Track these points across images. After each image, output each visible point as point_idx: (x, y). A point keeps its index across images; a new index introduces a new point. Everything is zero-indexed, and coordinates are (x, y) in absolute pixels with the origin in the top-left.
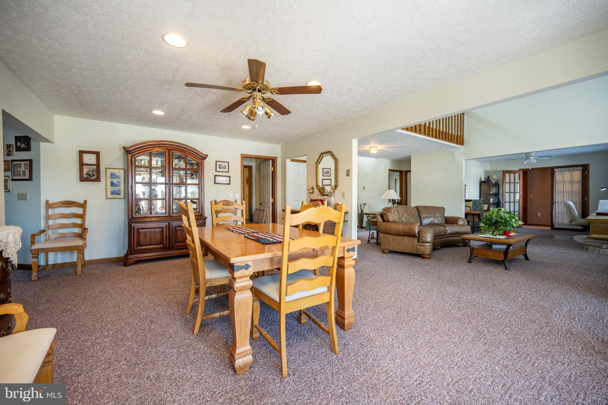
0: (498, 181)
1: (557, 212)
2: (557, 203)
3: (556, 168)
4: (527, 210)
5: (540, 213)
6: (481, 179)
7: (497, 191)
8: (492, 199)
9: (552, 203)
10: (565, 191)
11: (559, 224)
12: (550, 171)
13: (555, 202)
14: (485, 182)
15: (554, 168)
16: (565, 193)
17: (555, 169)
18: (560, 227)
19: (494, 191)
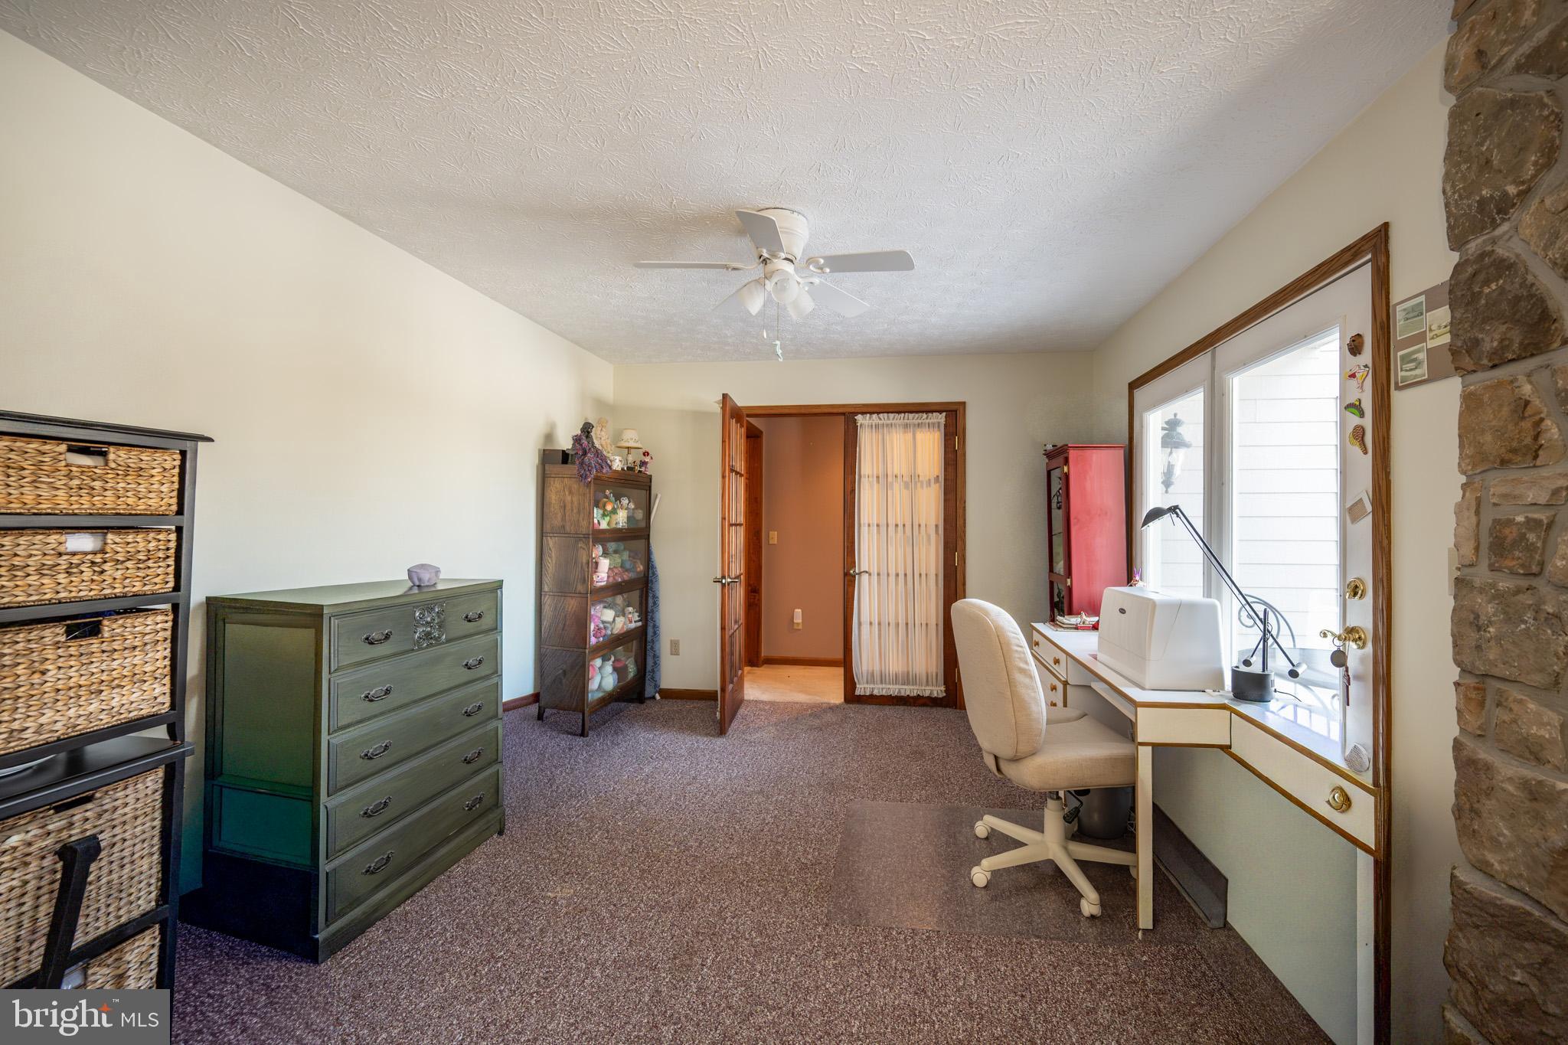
0: (643, 464)
1: (865, 618)
2: (865, 577)
3: (863, 413)
4: (760, 600)
5: (800, 610)
6: (549, 437)
7: (640, 515)
8: (605, 564)
9: (849, 580)
10: (891, 522)
11: (871, 678)
12: (840, 423)
13: (860, 574)
14: (565, 457)
15: (857, 414)
16: (891, 528)
17: (859, 418)
18: (876, 692)
19: (621, 518)
